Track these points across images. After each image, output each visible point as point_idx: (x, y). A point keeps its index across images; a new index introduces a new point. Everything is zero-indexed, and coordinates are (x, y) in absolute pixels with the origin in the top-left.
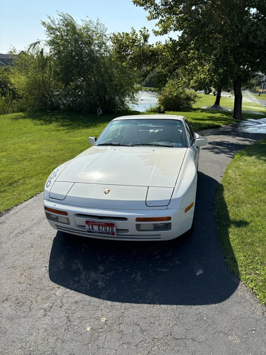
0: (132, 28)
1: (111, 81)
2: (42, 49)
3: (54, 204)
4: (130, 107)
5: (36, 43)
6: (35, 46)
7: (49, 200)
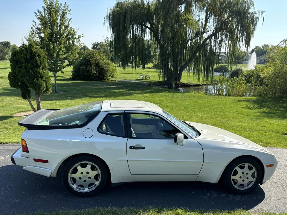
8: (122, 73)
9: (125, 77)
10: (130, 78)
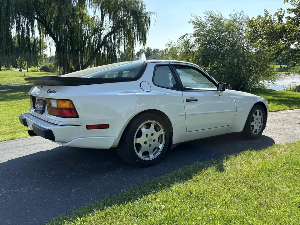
0: (265, 10)
1: (246, 62)
2: (189, 40)
4: (265, 86)
5: (185, 36)
6: (184, 37)
8: (2, 77)
9: (9, 81)
10: (17, 81)
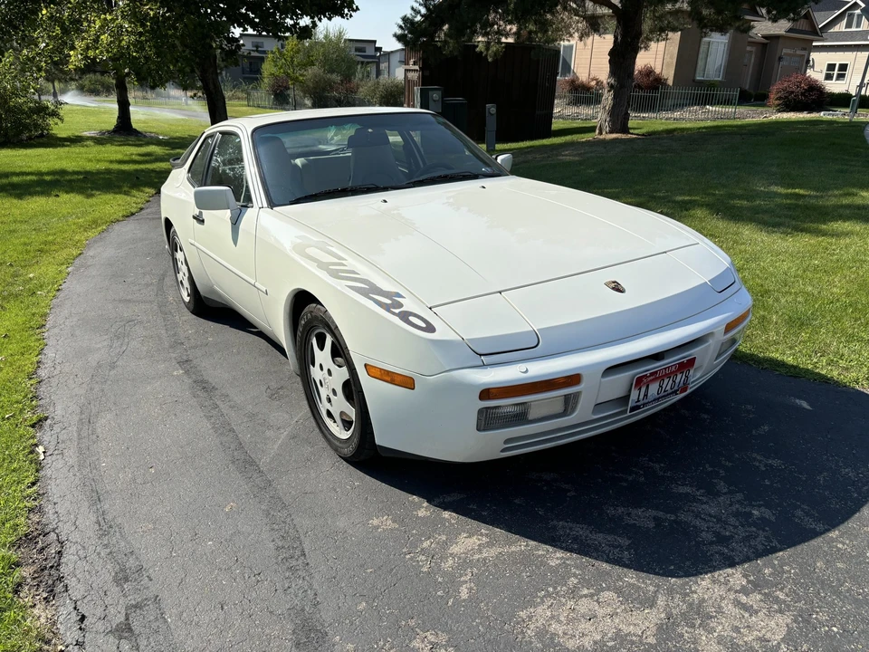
3: (523, 366)
7: (484, 366)
